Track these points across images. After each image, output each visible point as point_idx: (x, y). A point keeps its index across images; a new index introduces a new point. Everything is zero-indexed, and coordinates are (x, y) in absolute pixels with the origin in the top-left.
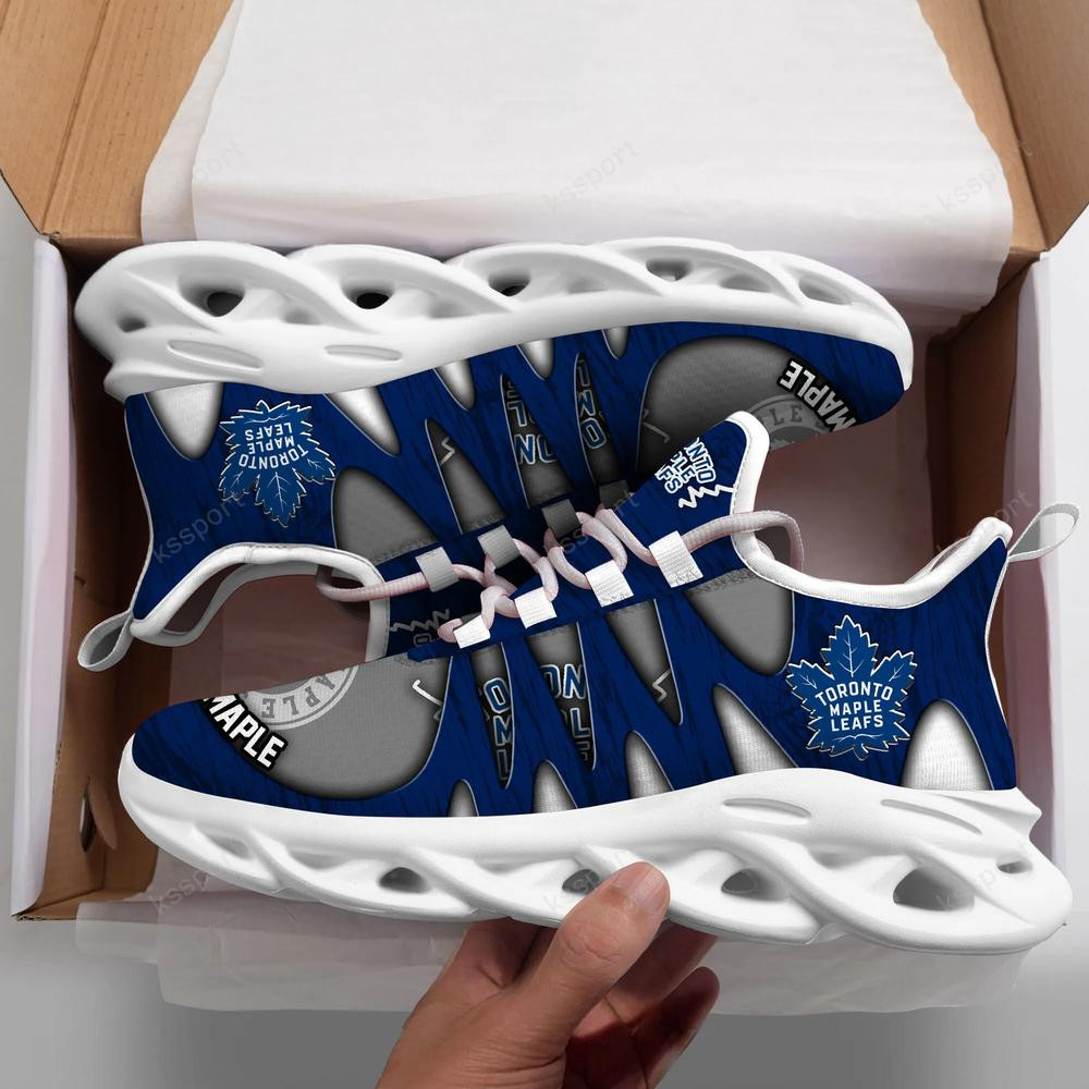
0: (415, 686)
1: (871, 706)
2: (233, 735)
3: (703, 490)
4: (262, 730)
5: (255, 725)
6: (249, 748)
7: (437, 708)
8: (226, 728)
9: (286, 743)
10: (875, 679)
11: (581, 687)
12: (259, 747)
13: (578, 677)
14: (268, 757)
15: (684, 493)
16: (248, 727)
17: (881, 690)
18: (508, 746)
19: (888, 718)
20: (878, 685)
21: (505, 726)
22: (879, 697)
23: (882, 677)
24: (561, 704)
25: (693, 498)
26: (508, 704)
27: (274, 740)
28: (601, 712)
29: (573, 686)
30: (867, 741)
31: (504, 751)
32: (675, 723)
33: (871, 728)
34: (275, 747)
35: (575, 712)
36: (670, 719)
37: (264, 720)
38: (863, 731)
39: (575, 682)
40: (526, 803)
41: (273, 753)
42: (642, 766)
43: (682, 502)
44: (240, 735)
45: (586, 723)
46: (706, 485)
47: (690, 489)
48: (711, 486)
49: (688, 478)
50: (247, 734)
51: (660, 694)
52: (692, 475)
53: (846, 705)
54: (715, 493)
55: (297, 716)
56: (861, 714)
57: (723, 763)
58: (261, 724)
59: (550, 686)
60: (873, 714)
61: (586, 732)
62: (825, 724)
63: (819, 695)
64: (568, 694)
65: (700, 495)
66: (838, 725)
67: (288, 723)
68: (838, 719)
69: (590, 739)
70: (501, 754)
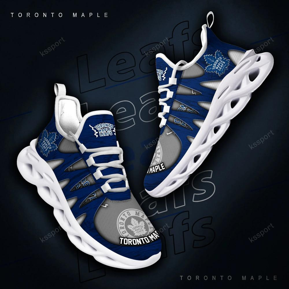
0: (167, 134)
1: (221, 62)
2: (156, 171)
3: (164, 74)
4: (159, 165)
5: (157, 166)
6: (160, 170)
7: (173, 132)
8: (155, 172)
9: (163, 163)
10: (217, 58)
11: (185, 106)
12: (161, 168)
13: (183, 105)
14: (163, 167)
15: (162, 78)
16: (157, 168)
17: (219, 59)
18: (187, 125)
19: (224, 61)
20: (218, 59)
21: (183, 123)
22: (220, 60)
23: (218, 57)
24: (186, 111)
25: (164, 77)
26: (180, 120)
27: (161, 165)
28: (191, 106)
29: (184, 107)
30: (226, 66)
31: (187, 126)
32: (201, 95)
33: (224, 64)
34: (163, 165)
35: (188, 110)
36: (200, 95)
37: (157, 164)
38: (223, 66)
39: (184, 106)
40: (198, 129)
41: (163, 166)
42: (204, 105)
43: (163, 79)
44: (157, 170)
45: (191, 109)
46: (163, 74)
47: (162, 77)
48: (164, 73)
49: (160, 76)
50: (158, 169)
51: (195, 94)
52: (160, 75)
53: (218, 66)
54: (165, 73)
55: (160, 158)
56: (221, 64)
57: (213, 91)
58: (157, 165)
59: (181, 111)
60: (222, 62)
61: (193, 110)
62: (218, 71)
63: (213, 69)
64: (185, 109)
65: (164, 75)
66: (220, 69)
67: (160, 160)
68: (219, 69)
69: (194, 110)
70: (187, 127)
